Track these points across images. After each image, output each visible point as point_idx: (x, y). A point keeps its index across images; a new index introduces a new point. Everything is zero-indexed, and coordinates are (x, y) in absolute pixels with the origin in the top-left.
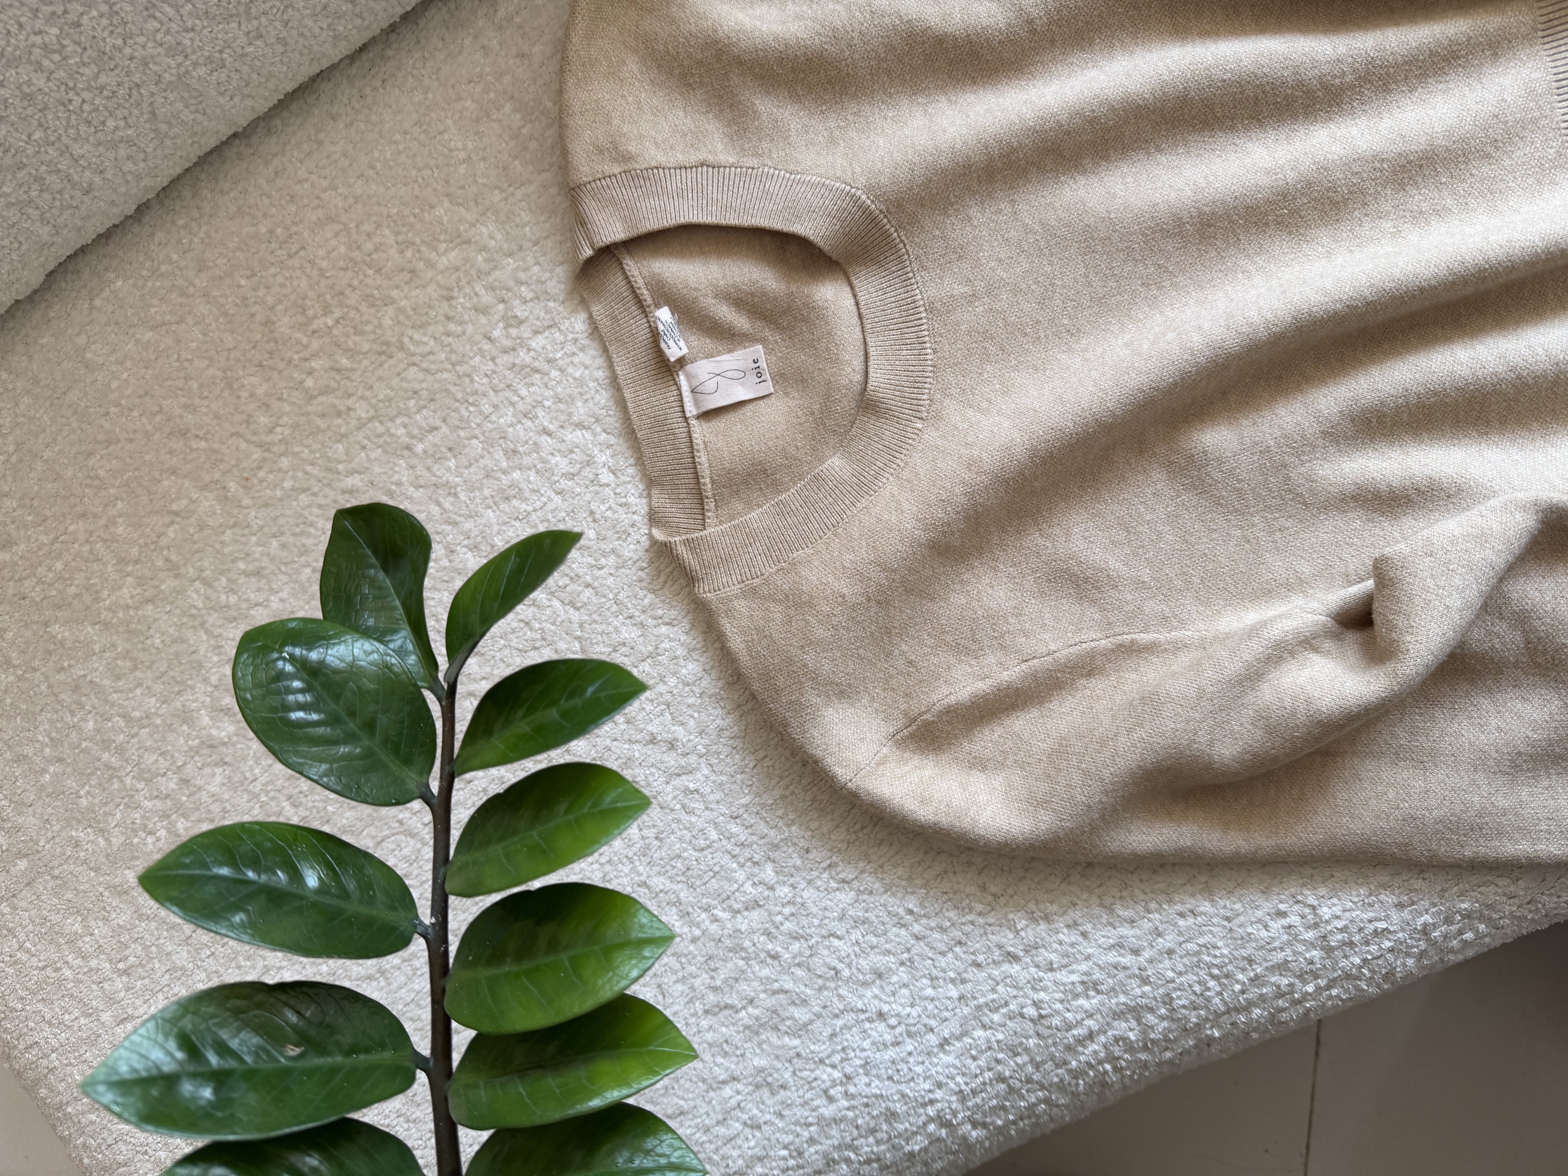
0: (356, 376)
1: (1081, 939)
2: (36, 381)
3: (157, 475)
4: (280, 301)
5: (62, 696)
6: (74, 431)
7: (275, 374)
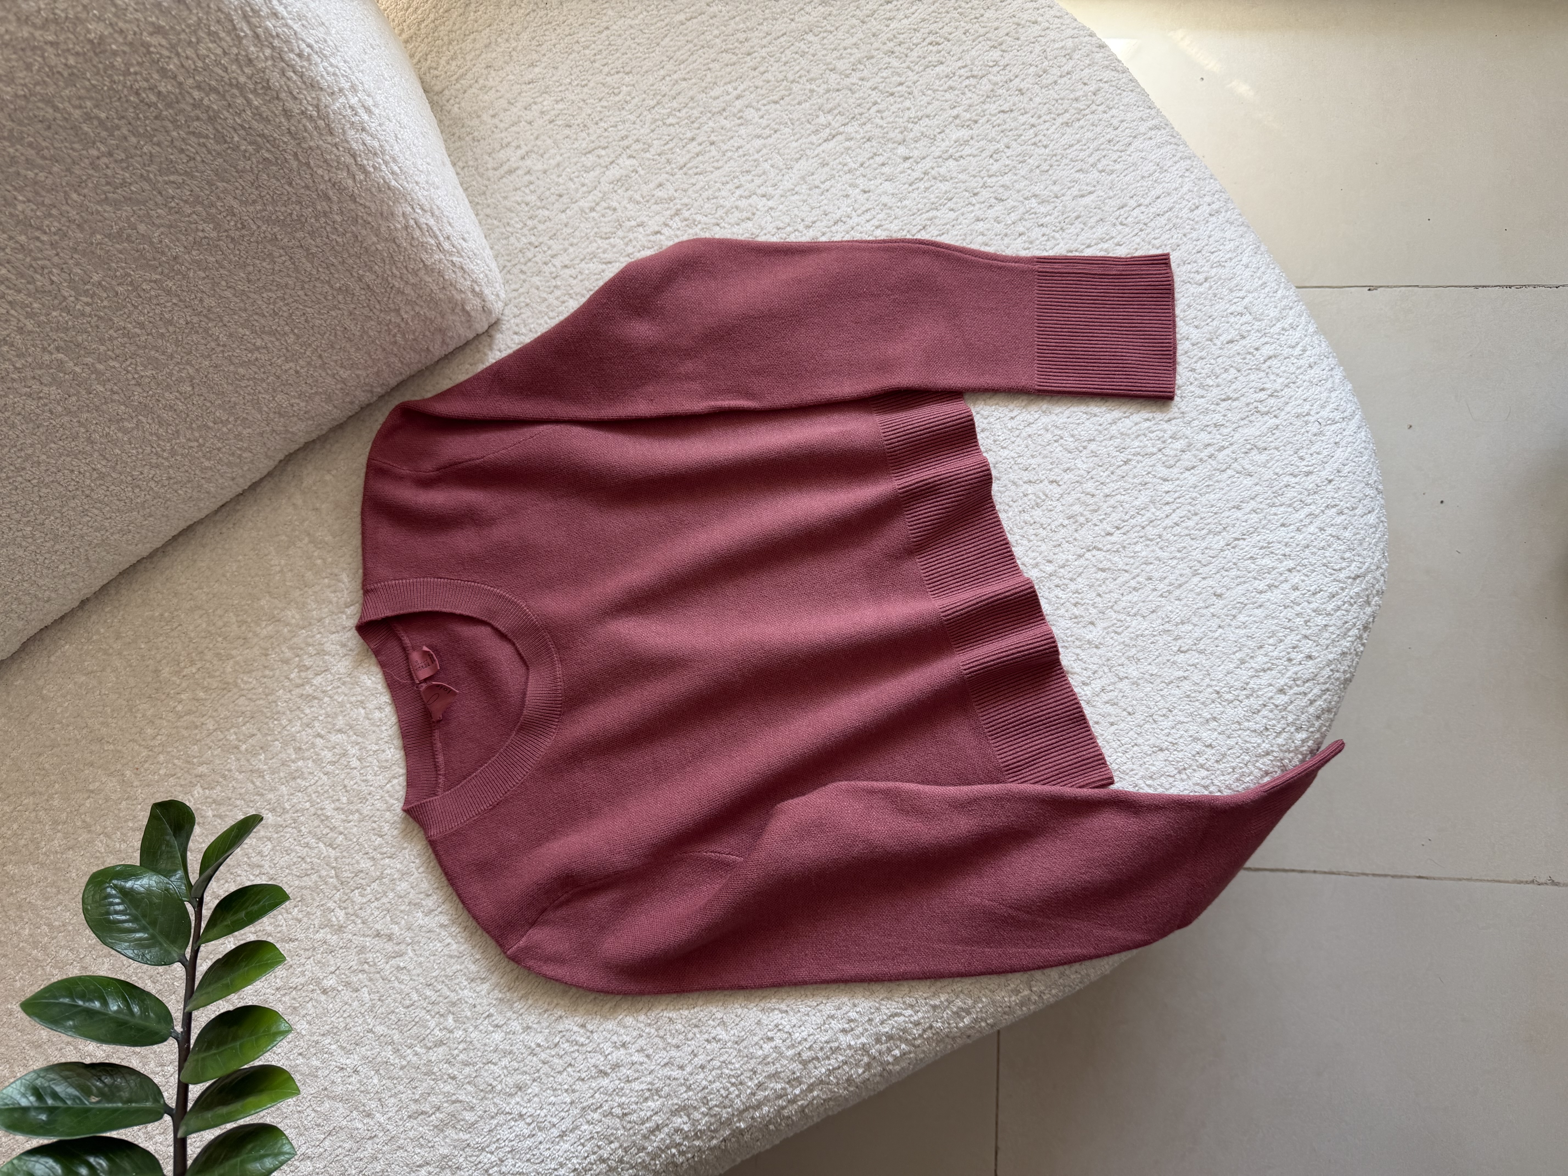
0: (208, 703)
1: (646, 1060)
2: (11, 708)
3: (81, 766)
4: (164, 657)
5: (10, 913)
6: (32, 740)
7: (159, 703)
